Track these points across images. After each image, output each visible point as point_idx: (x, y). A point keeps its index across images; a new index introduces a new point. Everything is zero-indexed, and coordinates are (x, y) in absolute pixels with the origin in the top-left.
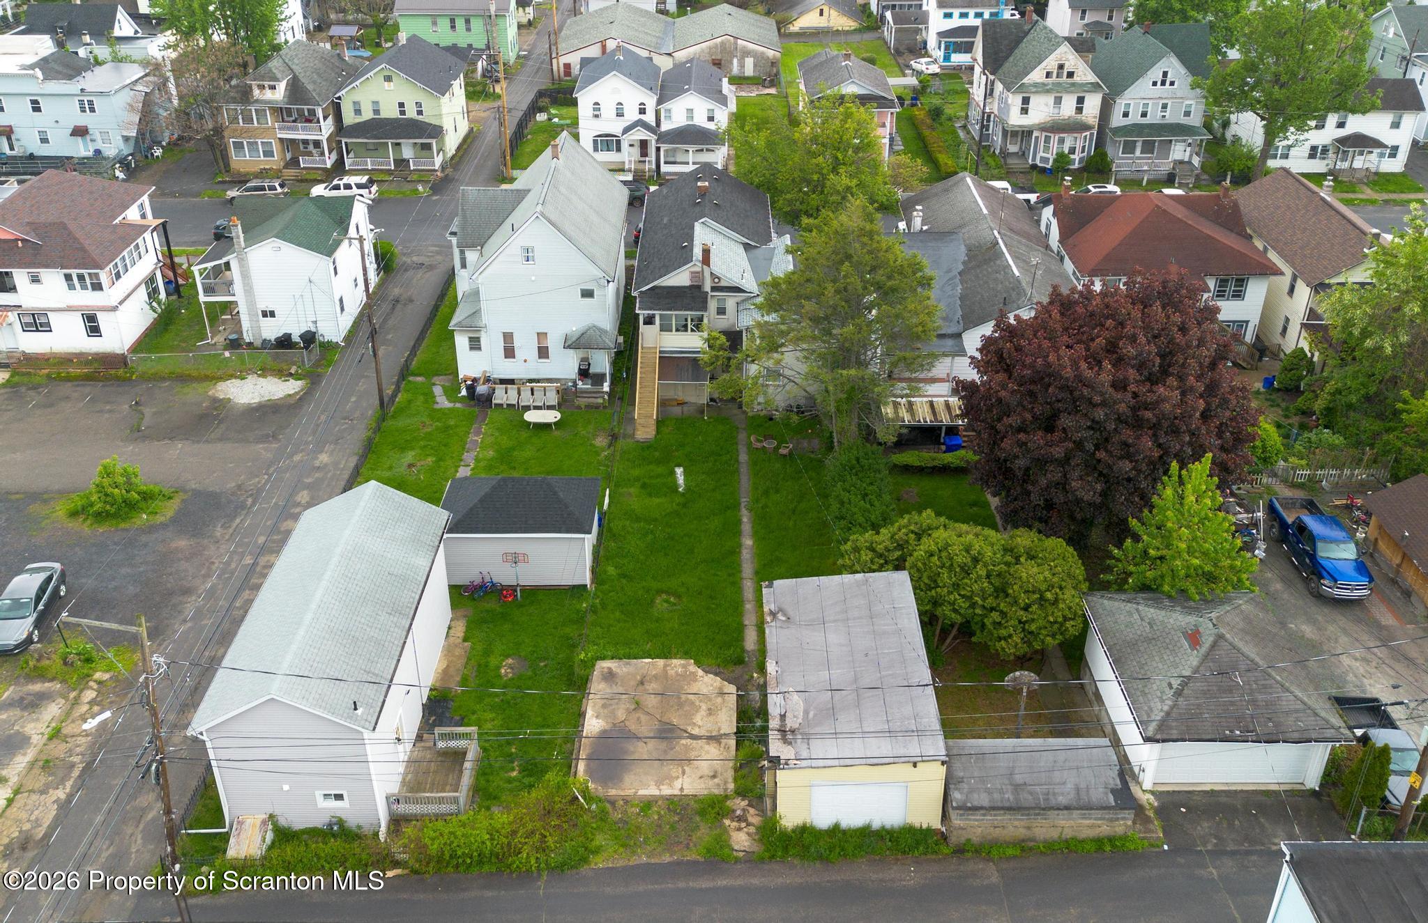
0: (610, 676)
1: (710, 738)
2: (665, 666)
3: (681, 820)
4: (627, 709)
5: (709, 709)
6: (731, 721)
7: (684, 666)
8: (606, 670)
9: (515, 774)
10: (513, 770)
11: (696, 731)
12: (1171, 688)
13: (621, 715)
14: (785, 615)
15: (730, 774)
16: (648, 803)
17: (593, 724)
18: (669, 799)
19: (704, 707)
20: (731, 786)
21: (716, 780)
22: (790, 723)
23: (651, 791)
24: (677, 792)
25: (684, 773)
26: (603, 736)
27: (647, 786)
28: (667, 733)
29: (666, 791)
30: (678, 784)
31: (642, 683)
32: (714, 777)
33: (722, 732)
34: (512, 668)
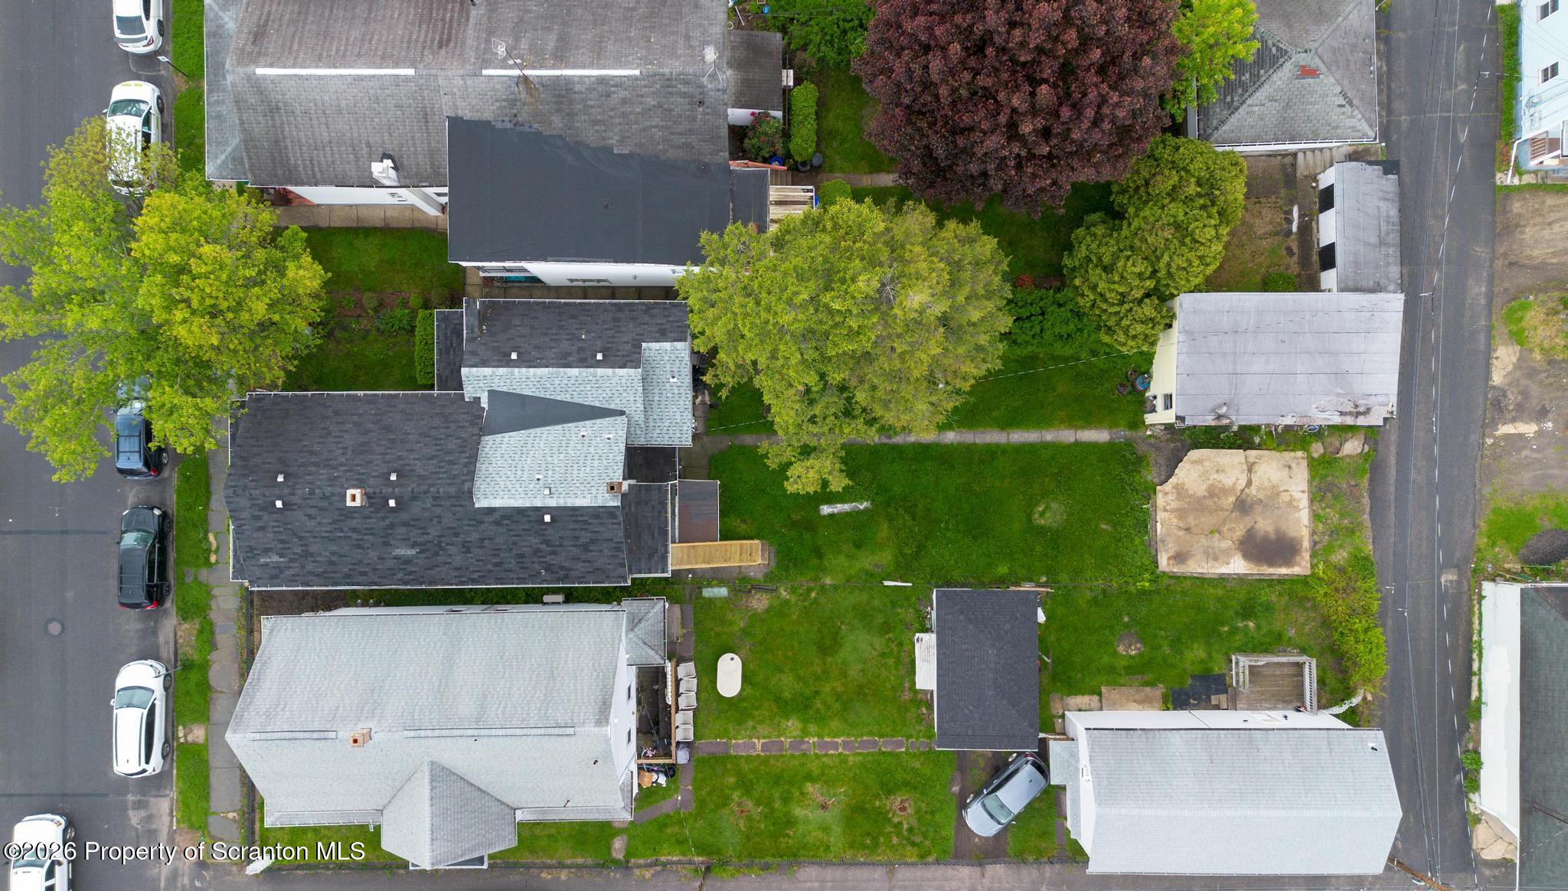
0: (1180, 557)
1: (1250, 470)
2: (1165, 510)
3: (1330, 491)
4: (1220, 540)
5: (1217, 471)
6: (1231, 454)
7: (1166, 494)
8: (1171, 562)
9: (1251, 624)
10: (1246, 626)
11: (1243, 482)
12: (1344, 106)
13: (1226, 544)
14: (1220, 407)
15: (1288, 455)
16: (1315, 516)
17: (1238, 566)
18: (1311, 501)
19: (1215, 476)
20: (1300, 454)
21: (1293, 465)
22: (1349, 408)
23: (1304, 516)
24: (1306, 495)
25: (1287, 491)
26: (1247, 556)
27: (1298, 520)
28: (1243, 506)
29: (1304, 501)
30: (1297, 495)
31: (1188, 529)
32: (1290, 467)
33: (1243, 461)
34: (1130, 646)
